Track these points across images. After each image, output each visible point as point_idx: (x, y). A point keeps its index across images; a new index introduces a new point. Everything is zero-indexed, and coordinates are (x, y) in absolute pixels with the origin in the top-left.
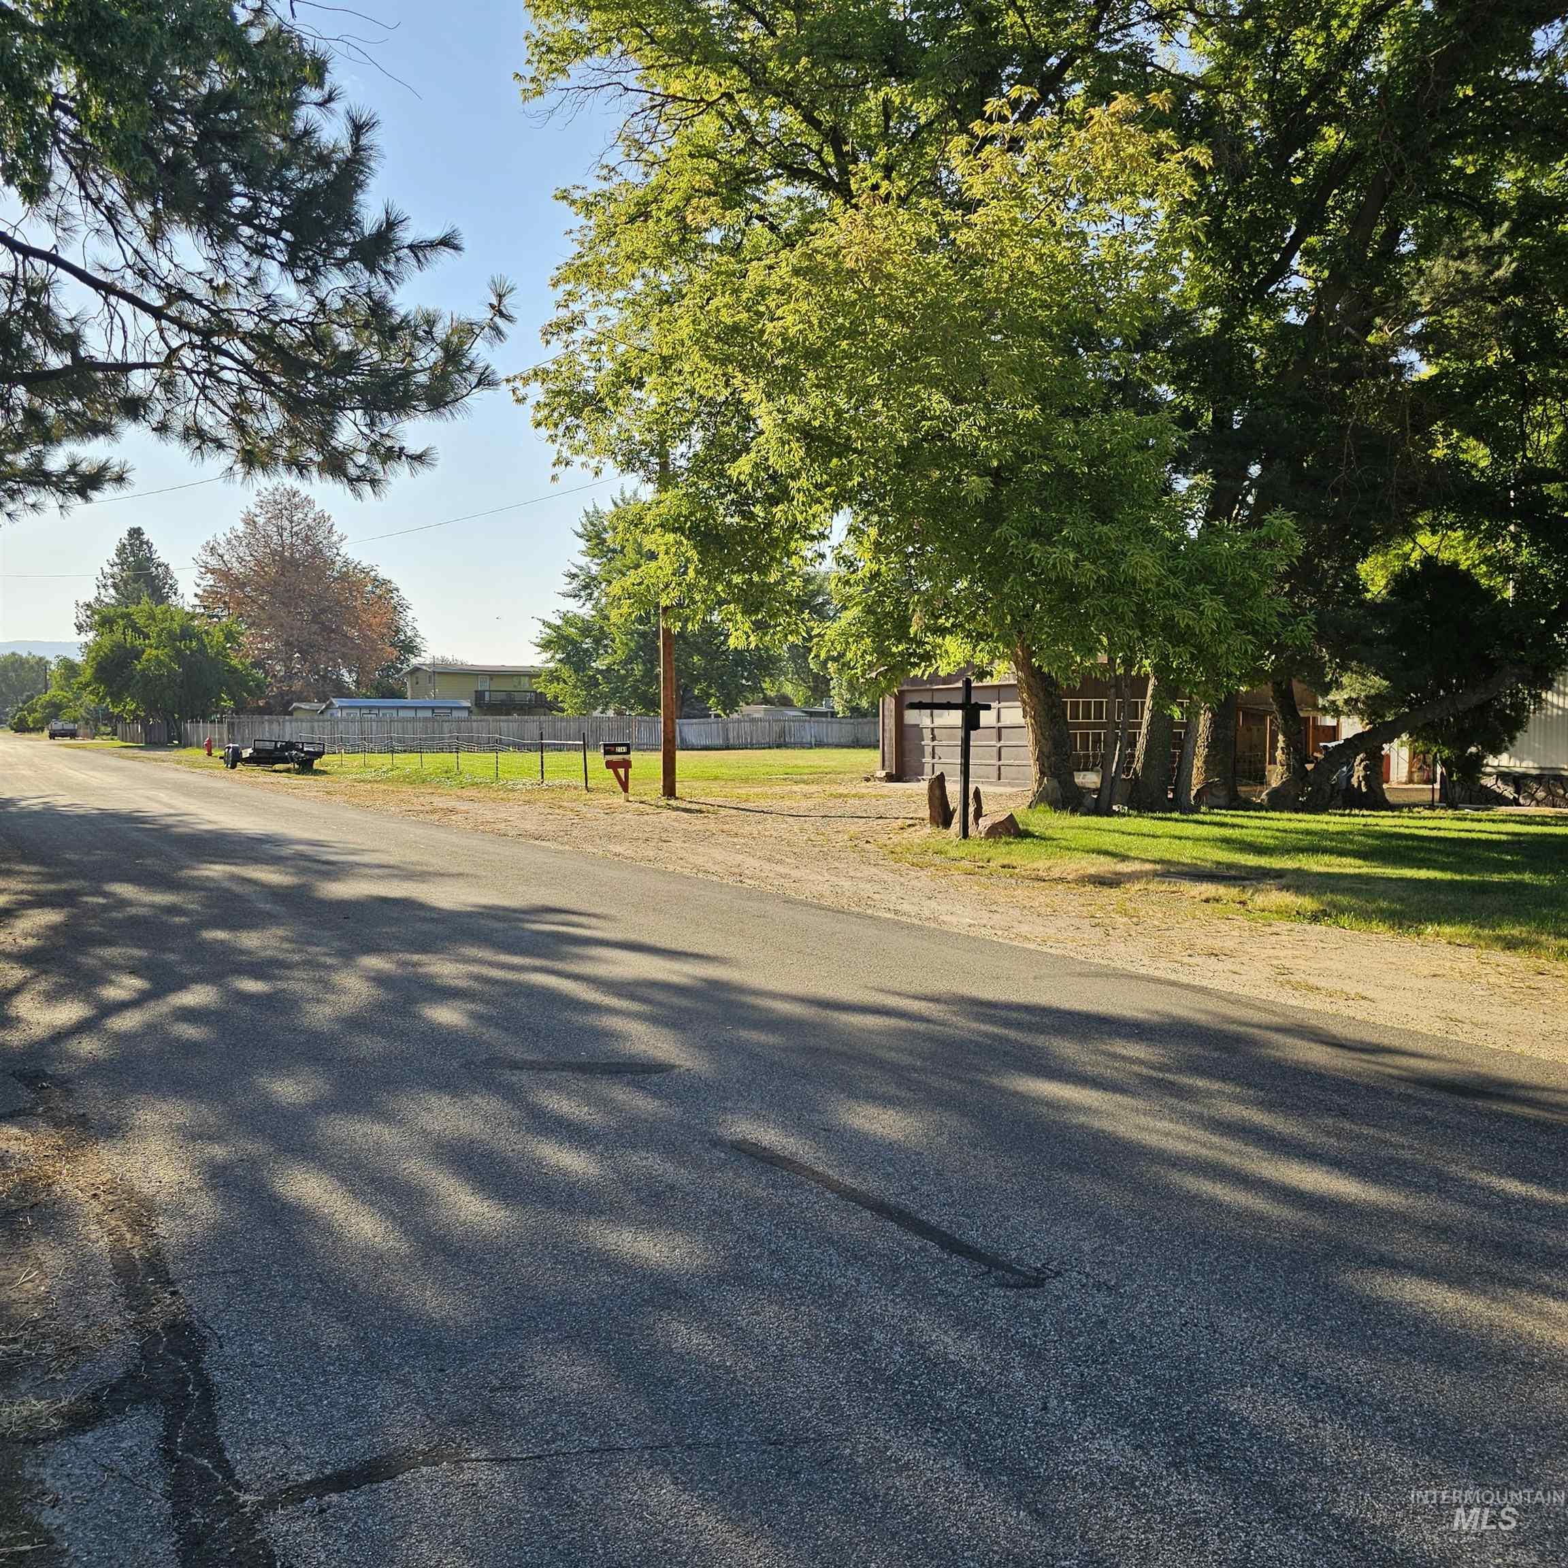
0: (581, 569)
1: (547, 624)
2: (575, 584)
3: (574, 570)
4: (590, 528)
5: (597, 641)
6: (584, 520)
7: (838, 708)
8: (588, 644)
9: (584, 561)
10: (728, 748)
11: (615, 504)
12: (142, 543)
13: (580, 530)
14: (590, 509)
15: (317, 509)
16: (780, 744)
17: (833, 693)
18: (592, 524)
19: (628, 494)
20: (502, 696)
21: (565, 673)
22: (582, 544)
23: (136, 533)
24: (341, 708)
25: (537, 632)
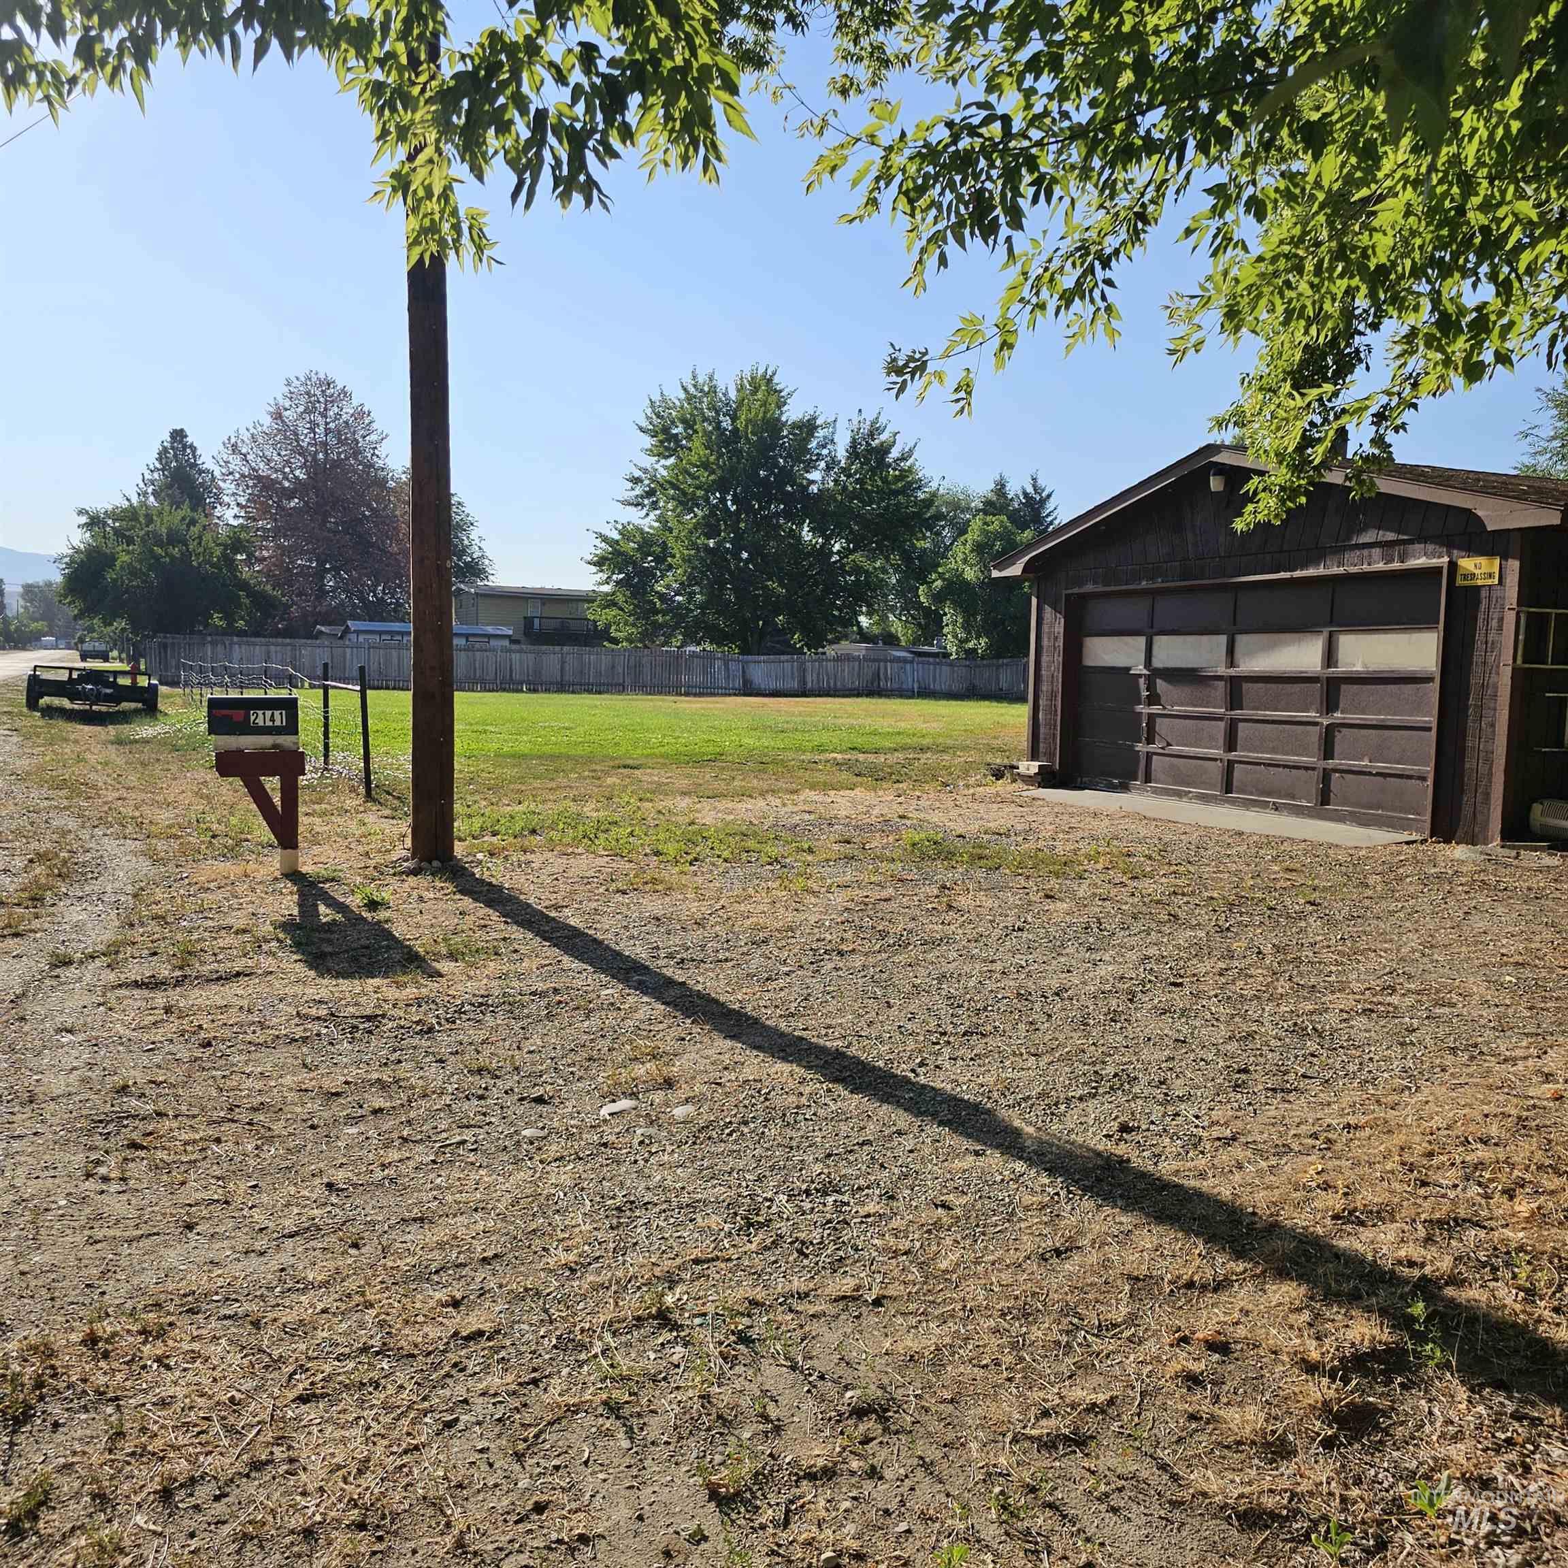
0: (645, 471)
1: (605, 539)
2: (639, 491)
3: (637, 474)
4: (656, 421)
5: (659, 560)
6: (649, 411)
7: (952, 648)
8: (649, 562)
9: (649, 462)
10: (804, 694)
11: (685, 389)
12: (185, 447)
13: (645, 424)
14: (656, 397)
15: (355, 402)
16: (873, 690)
17: (945, 630)
18: (658, 416)
19: (701, 379)
20: (553, 624)
21: (620, 598)
22: (648, 441)
23: (178, 435)
24: (358, 632)
25: (592, 547)
